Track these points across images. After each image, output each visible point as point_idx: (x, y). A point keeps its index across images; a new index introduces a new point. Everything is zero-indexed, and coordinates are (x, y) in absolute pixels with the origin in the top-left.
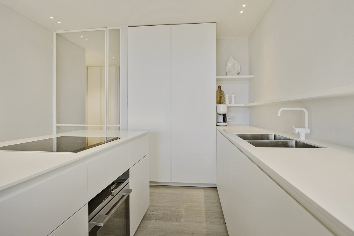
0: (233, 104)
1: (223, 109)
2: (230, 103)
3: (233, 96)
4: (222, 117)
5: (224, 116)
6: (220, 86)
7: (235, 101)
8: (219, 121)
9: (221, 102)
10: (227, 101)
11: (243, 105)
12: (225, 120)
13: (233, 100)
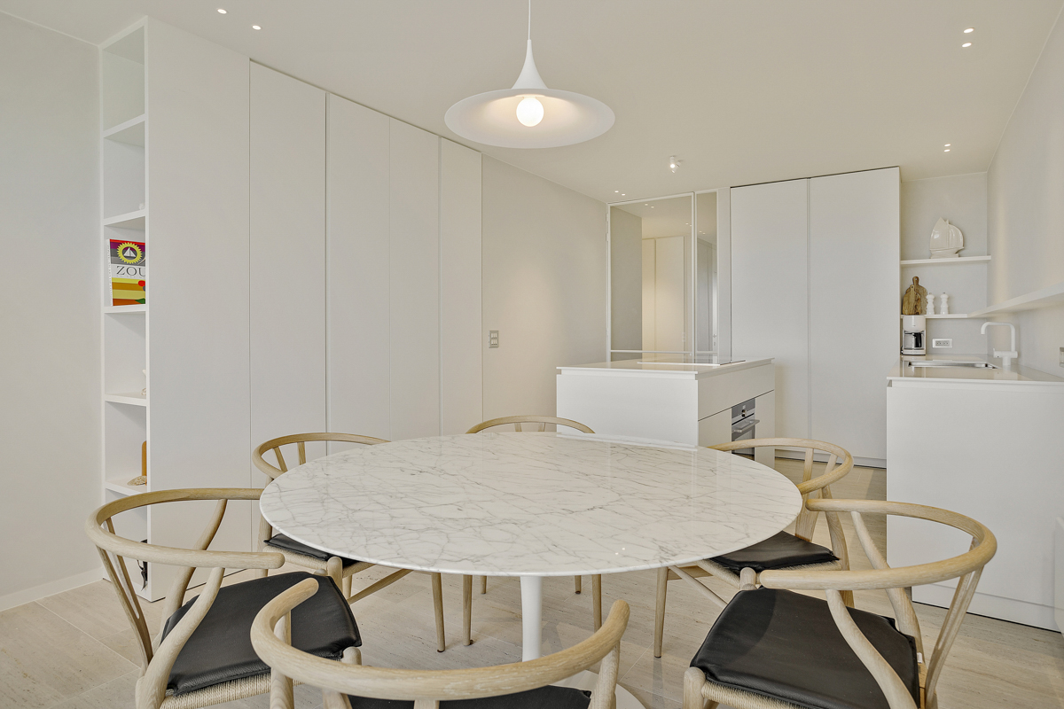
0: (944, 314)
1: (914, 323)
2: (936, 311)
3: (944, 298)
4: (913, 339)
5: (918, 336)
6: (917, 278)
7: (949, 308)
8: (907, 347)
9: (919, 309)
10: (930, 307)
11: (965, 316)
12: (918, 344)
13: (944, 306)
